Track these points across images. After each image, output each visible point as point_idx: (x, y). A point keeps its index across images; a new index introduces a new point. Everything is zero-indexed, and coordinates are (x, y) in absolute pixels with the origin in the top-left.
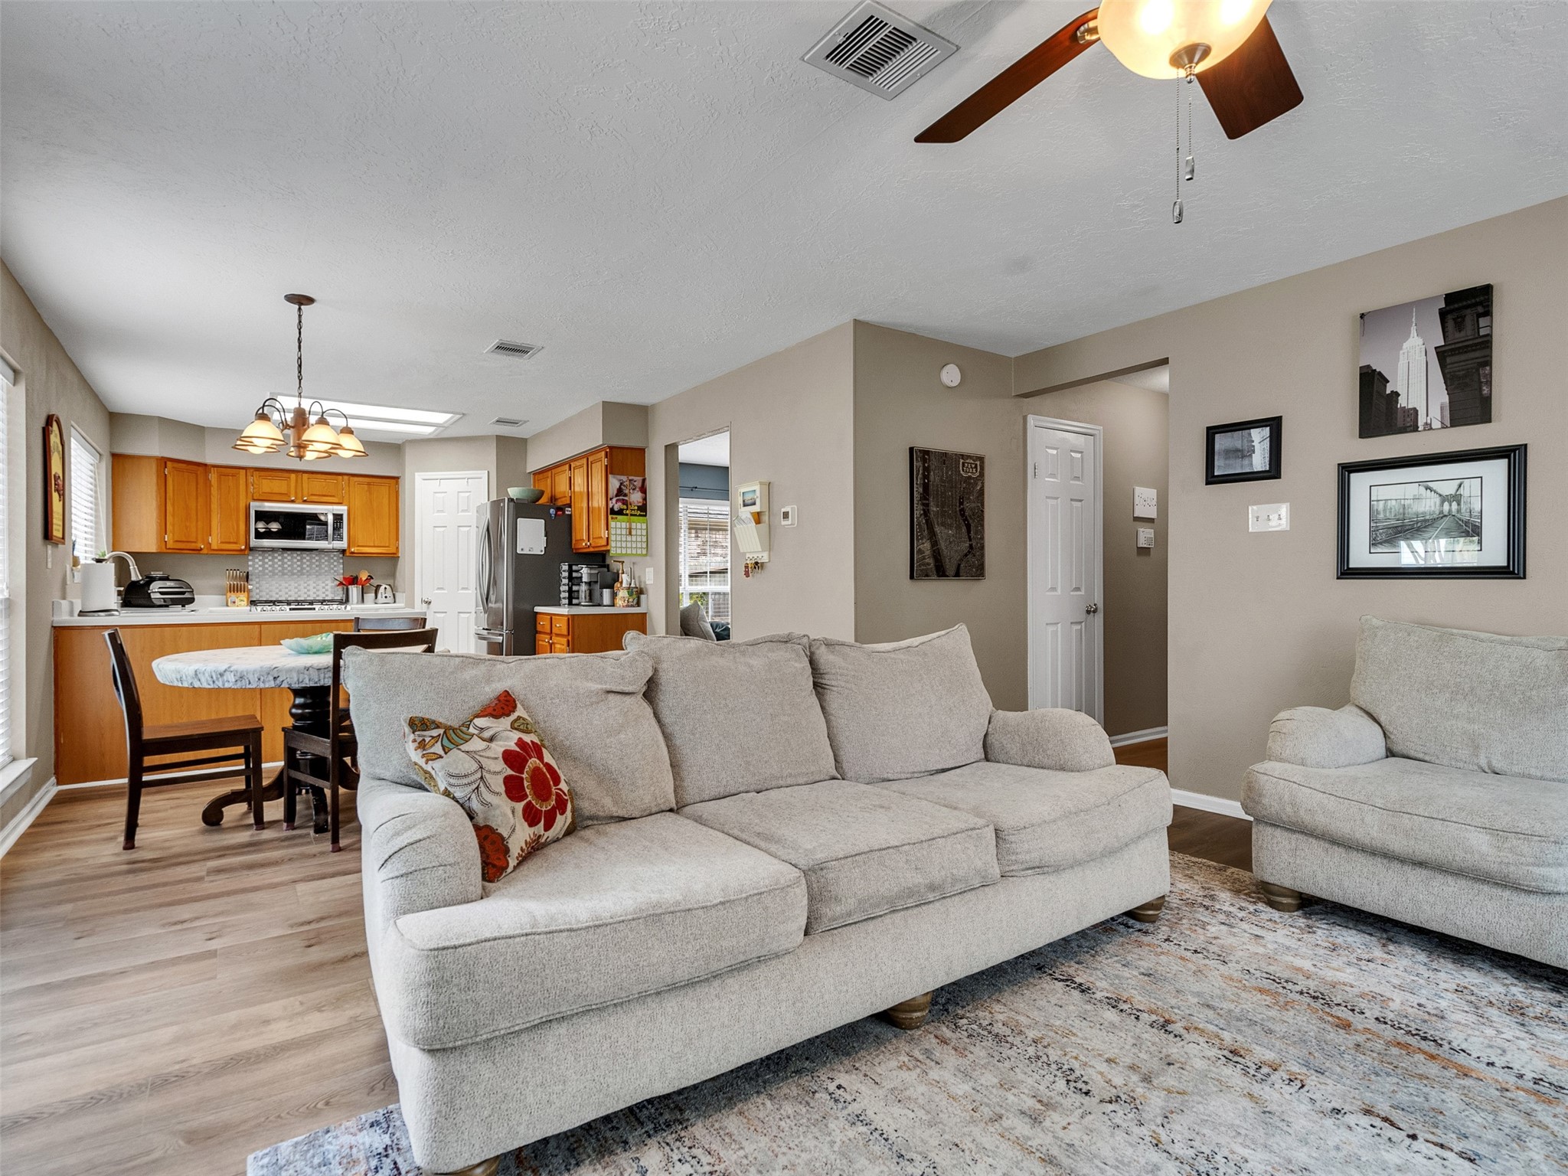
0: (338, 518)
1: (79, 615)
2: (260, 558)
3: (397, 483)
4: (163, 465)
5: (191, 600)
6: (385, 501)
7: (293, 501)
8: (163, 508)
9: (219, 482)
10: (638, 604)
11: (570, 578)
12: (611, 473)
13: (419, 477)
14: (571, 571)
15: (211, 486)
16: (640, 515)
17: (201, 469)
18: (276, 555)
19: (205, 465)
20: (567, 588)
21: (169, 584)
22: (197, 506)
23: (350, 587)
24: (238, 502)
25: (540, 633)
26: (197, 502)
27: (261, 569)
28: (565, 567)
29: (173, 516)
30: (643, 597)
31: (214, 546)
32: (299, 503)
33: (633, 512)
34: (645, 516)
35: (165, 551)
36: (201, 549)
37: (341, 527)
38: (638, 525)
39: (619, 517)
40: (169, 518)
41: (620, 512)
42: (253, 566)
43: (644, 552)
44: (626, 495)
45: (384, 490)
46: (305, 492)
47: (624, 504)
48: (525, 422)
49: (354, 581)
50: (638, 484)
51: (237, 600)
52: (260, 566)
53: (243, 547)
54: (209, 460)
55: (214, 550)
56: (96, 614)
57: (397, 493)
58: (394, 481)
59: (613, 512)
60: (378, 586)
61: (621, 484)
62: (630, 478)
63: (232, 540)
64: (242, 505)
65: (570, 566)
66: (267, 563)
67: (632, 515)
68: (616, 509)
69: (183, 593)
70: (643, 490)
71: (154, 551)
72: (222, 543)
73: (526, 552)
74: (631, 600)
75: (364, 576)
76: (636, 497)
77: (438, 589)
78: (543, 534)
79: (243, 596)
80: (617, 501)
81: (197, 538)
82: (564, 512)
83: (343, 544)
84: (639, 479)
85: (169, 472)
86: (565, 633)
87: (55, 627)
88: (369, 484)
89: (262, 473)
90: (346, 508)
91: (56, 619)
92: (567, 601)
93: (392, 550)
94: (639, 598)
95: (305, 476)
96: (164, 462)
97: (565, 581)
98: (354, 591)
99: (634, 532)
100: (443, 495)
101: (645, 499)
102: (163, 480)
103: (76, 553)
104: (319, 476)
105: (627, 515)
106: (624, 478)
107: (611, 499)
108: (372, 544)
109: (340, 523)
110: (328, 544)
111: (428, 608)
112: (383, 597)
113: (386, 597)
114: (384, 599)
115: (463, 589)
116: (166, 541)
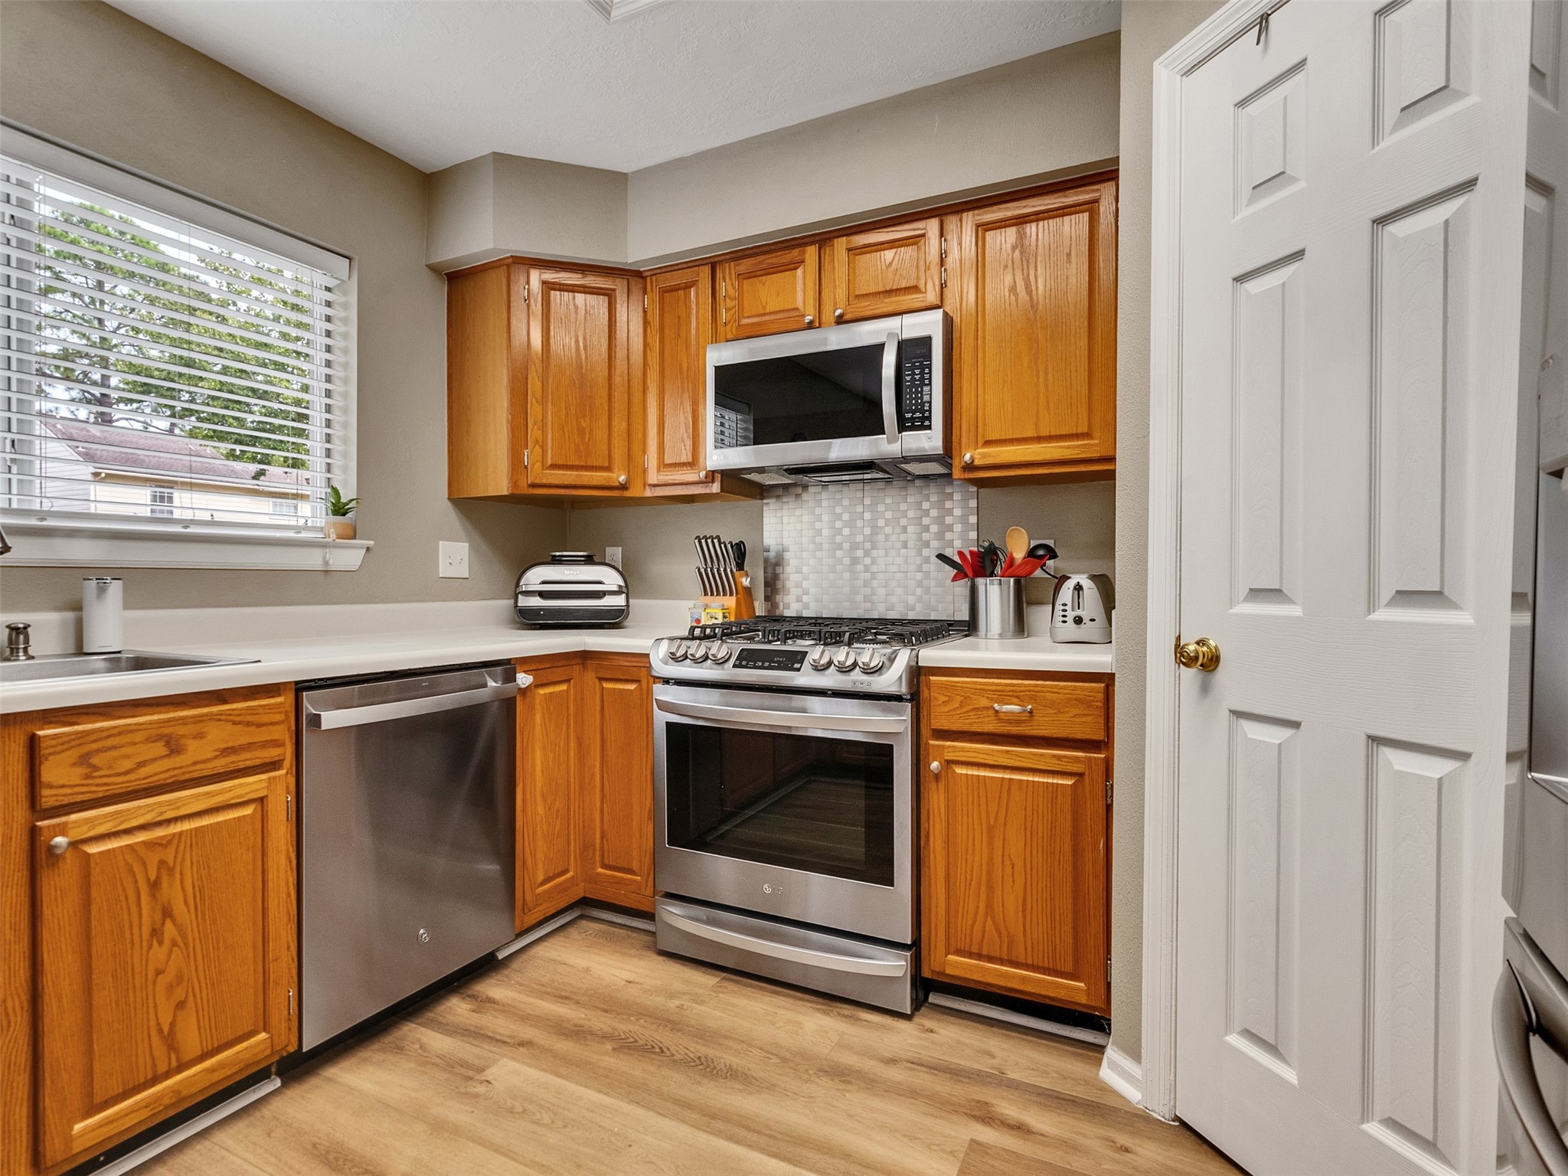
4: (522, 277)
7: (808, 327)
8: (521, 386)
17: (620, 282)
19: (632, 272)
22: (611, 377)
24: (695, 356)
26: (611, 368)
29: (542, 404)
32: (824, 328)
35: (525, 490)
36: (623, 486)
37: (924, 382)
40: (533, 410)
53: (703, 474)
55: (652, 486)
58: (1106, 188)
63: (684, 459)
64: (703, 362)
69: (600, 596)
71: (502, 494)
72: (666, 467)
75: (1017, 547)
77: (1252, 594)
81: (609, 460)
83: (930, 440)
88: (1021, 221)
90: (938, 316)
93: (1100, 450)
96: (522, 269)
108: (1031, 433)
109: (922, 367)
110: (890, 441)
111: (1205, 689)
112: (1070, 619)
113: (1078, 621)
114: (1070, 630)
115: (1406, 597)
116: (526, 467)
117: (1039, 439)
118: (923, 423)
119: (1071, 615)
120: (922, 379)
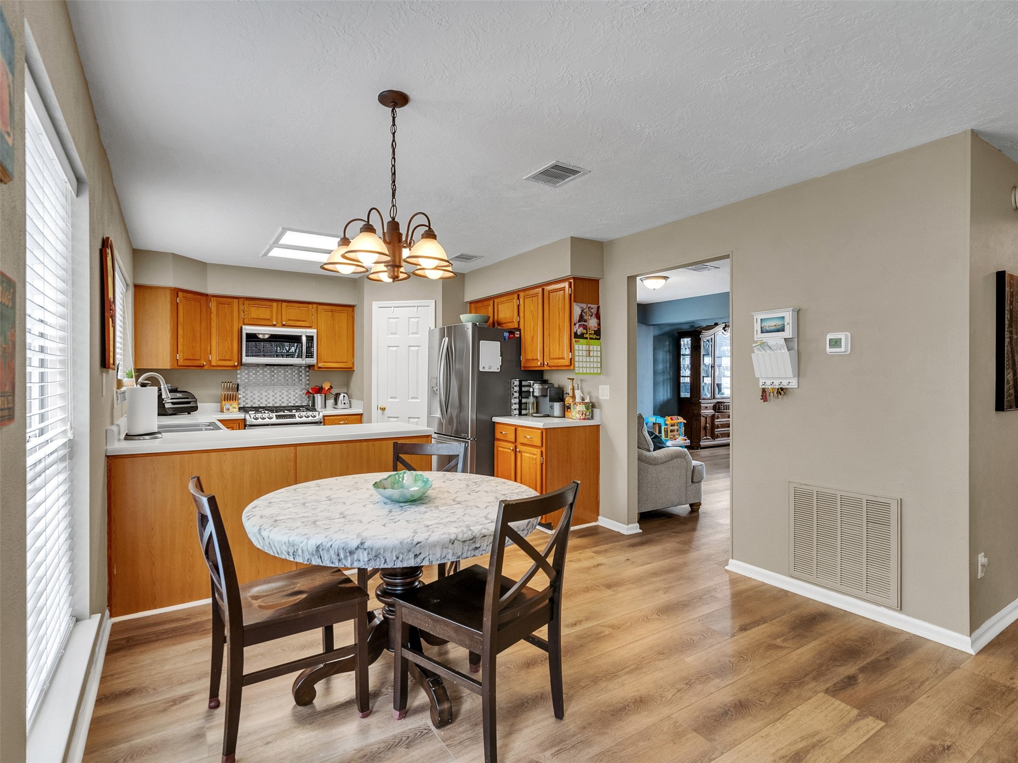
0: (310, 339)
1: (126, 439)
2: (246, 372)
3: (353, 311)
4: (176, 294)
5: (195, 409)
6: (345, 325)
7: (274, 326)
8: (176, 331)
9: (218, 309)
10: (592, 418)
11: (520, 392)
12: (574, 301)
13: (375, 305)
14: (521, 386)
15: (211, 312)
16: (596, 339)
17: (204, 298)
18: (258, 369)
19: (207, 295)
20: (517, 401)
21: (179, 395)
22: (201, 330)
23: (315, 395)
24: (232, 326)
25: (498, 440)
26: (201, 326)
27: (246, 381)
28: (517, 383)
29: (183, 338)
30: (596, 411)
31: (214, 363)
32: (279, 327)
33: (591, 336)
34: (599, 339)
35: (177, 367)
36: (204, 366)
37: (312, 346)
38: (595, 347)
39: (581, 340)
40: (180, 340)
41: (582, 336)
42: (240, 378)
43: (599, 372)
44: (586, 321)
45: (343, 316)
46: (284, 318)
47: (584, 329)
48: (481, 257)
49: (319, 390)
50: (594, 311)
51: (231, 408)
52: (246, 378)
53: (236, 364)
54: (211, 290)
55: (213, 366)
56: (141, 438)
57: (353, 318)
58: (351, 309)
59: (577, 336)
60: (338, 395)
61: (582, 311)
62: (589, 305)
63: (227, 358)
64: (236, 329)
65: (520, 382)
66: (251, 376)
67: (591, 339)
68: (579, 334)
69: (189, 403)
70: (598, 316)
71: (169, 368)
72: (219, 360)
73: (487, 370)
74: (588, 414)
75: (326, 386)
76: (592, 323)
77: (391, 398)
78: (499, 355)
79: (235, 404)
80: (580, 326)
81: (201, 357)
82: (514, 336)
83: (313, 361)
84: (595, 306)
85: (180, 301)
86: (539, 444)
87: (108, 457)
88: (332, 311)
89: (251, 302)
90: (316, 331)
91: (109, 447)
92: (517, 412)
93: (350, 366)
94: (592, 411)
95: (284, 304)
96: (176, 292)
97: (516, 395)
98: (319, 398)
99: (591, 355)
100: (396, 320)
101: (599, 324)
102: (175, 308)
103: (119, 377)
104: (295, 305)
105: (587, 338)
106: (584, 306)
107: (575, 324)
108: (334, 361)
109: (311, 343)
110: (302, 360)
111: (383, 414)
112: (343, 403)
113: (344, 404)
114: (343, 405)
115: (413, 398)
116: (177, 360)
117: (336, 362)
118: (312, 356)
119: (343, 402)
120: (311, 346)
